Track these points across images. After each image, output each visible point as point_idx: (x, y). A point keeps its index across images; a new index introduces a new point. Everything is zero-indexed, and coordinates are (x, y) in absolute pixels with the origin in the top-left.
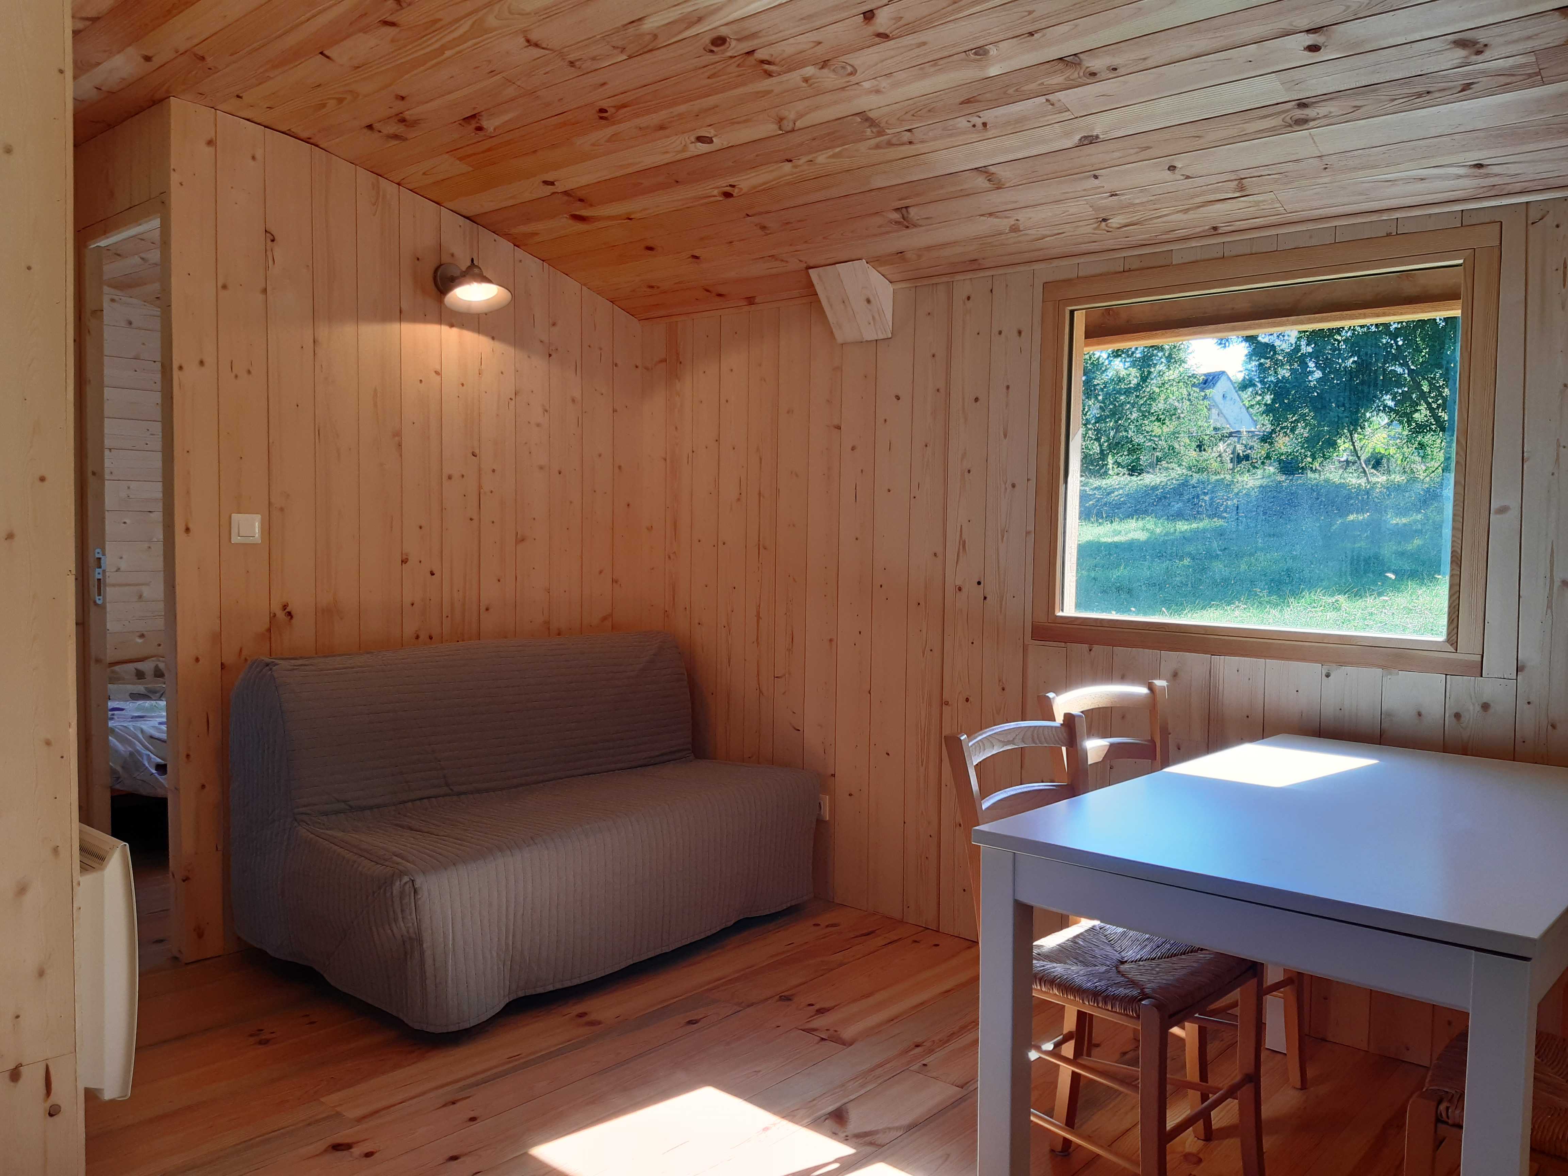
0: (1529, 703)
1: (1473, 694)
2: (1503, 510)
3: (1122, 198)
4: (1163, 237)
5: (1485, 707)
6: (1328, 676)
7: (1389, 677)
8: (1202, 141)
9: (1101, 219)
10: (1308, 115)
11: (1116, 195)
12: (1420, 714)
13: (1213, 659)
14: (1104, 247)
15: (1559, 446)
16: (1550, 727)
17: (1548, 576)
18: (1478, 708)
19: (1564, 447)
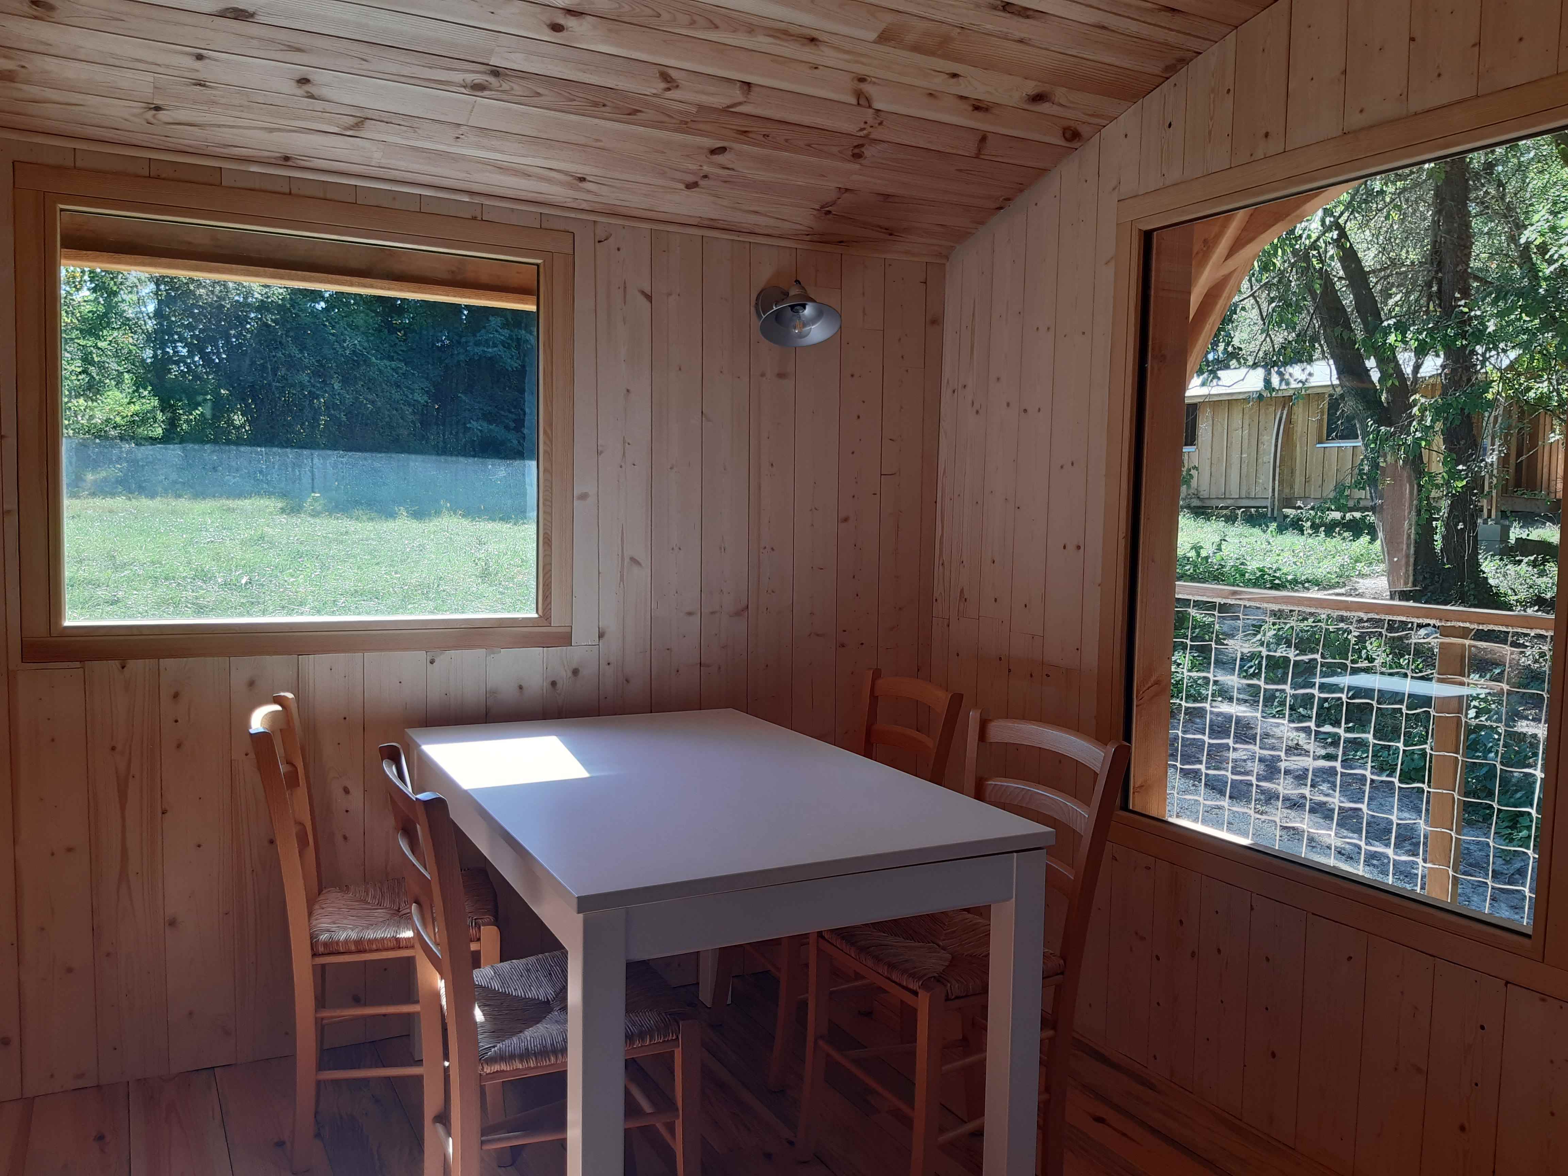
0: (609, 664)
1: (566, 663)
2: (584, 497)
3: (209, 91)
4: (218, 150)
5: (575, 672)
6: (432, 662)
7: (492, 656)
8: (366, 65)
9: (153, 106)
10: (491, 84)
11: (204, 86)
12: (521, 687)
13: (300, 659)
14: (122, 138)
15: (624, 442)
16: (625, 682)
17: (620, 553)
18: (570, 674)
19: (629, 444)
